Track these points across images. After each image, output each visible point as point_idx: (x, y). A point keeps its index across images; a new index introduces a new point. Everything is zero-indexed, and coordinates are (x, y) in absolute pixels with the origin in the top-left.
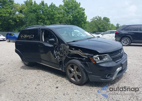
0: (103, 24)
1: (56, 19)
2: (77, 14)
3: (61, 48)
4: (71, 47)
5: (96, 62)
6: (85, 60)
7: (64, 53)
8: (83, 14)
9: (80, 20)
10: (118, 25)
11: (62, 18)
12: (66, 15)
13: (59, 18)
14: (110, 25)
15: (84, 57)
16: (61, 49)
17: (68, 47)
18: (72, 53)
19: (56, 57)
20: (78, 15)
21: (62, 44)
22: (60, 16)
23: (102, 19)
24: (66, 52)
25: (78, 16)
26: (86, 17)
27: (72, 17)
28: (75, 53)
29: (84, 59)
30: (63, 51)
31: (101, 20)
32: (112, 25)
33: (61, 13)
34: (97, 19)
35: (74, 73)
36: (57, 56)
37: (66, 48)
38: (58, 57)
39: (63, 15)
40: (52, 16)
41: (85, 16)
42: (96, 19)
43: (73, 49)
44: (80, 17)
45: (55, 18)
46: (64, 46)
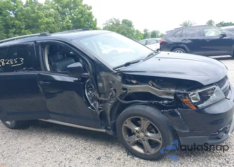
0: (124, 30)
1: (43, 26)
2: (80, 16)
3: (102, 81)
4: (127, 78)
5: (197, 107)
6: (169, 104)
7: (111, 94)
8: (90, 15)
9: (86, 25)
10: (145, 31)
11: (54, 23)
12: (60, 19)
13: (47, 23)
14: (134, 31)
15: (166, 97)
16: (100, 85)
17: (119, 78)
18: (131, 91)
19: (92, 104)
20: (82, 17)
21: (103, 74)
22: (50, 20)
23: (121, 23)
24: (115, 90)
25: (82, 19)
26: (96, 21)
27: (70, 21)
28: (141, 90)
29: (166, 102)
30: (106, 90)
31: (119, 24)
32: (137, 31)
33: (50, 15)
34: (113, 23)
35: (142, 135)
36: (92, 101)
37: (114, 82)
38: (95, 105)
39: (55, 18)
40: (35, 20)
41: (94, 19)
42: (111, 24)
43: (134, 82)
44: (84, 21)
45: (41, 25)
46: (107, 78)
